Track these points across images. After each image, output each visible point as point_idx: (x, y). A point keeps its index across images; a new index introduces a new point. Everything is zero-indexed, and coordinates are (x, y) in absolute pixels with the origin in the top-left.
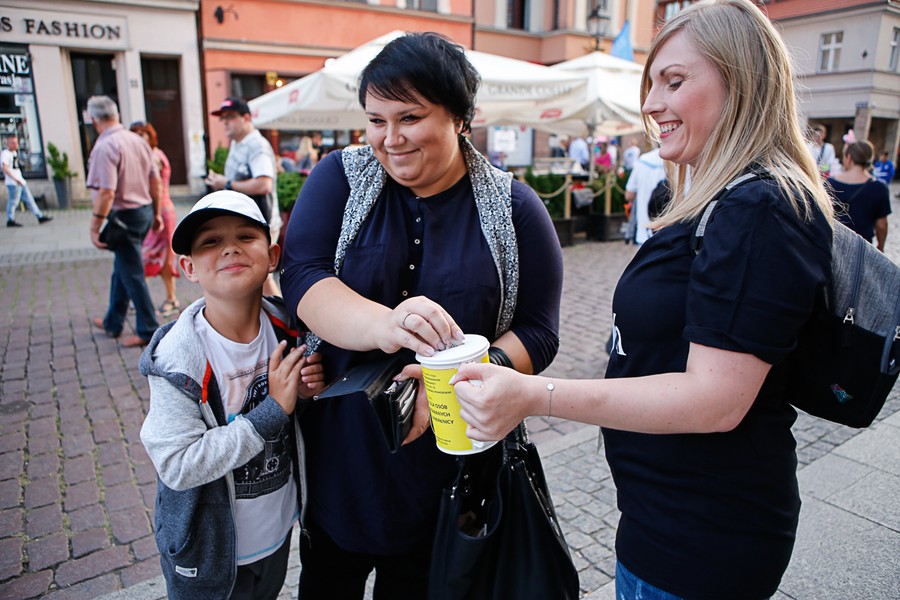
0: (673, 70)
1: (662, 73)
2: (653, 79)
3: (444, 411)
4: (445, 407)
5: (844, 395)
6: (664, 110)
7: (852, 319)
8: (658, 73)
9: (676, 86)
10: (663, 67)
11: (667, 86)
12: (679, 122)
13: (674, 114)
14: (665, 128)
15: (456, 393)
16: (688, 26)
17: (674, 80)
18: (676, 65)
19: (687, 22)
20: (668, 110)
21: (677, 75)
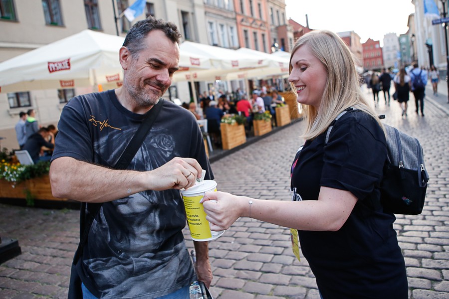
0: (302, 62)
1: (297, 63)
2: (293, 66)
3: (196, 218)
4: (197, 216)
5: (408, 201)
6: (298, 81)
7: (402, 166)
8: (295, 63)
9: (303, 70)
10: (297, 61)
11: (300, 69)
12: (305, 86)
13: (303, 82)
14: (299, 89)
15: (204, 207)
16: (308, 43)
17: (303, 67)
18: (303, 60)
19: (307, 41)
20: (300, 81)
21: (304, 64)
